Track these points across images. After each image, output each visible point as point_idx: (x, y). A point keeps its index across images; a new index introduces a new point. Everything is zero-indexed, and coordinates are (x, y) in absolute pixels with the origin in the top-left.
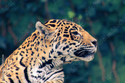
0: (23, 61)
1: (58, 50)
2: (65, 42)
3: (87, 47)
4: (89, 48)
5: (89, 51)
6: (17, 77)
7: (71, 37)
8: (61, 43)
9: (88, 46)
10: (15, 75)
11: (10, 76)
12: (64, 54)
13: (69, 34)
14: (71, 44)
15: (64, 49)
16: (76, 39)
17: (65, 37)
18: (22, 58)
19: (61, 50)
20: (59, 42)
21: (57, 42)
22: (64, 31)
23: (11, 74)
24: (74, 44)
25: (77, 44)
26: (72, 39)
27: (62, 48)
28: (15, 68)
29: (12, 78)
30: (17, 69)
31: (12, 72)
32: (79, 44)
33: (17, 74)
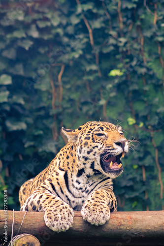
0: (61, 166)
1: (82, 155)
2: (87, 146)
3: (110, 150)
4: (111, 151)
5: (112, 154)
6: (58, 183)
7: (93, 139)
8: (83, 146)
9: (111, 148)
10: (56, 181)
11: (51, 181)
12: (90, 158)
13: (90, 136)
14: (94, 148)
15: (88, 153)
16: (97, 141)
17: (86, 140)
18: (60, 162)
19: (86, 155)
20: (81, 146)
21: (80, 145)
22: (86, 133)
23: (52, 178)
24: (97, 147)
25: (100, 146)
26: (94, 142)
27: (86, 152)
28: (55, 173)
29: (53, 183)
30: (57, 174)
31: (53, 176)
32: (102, 146)
33: (57, 179)
